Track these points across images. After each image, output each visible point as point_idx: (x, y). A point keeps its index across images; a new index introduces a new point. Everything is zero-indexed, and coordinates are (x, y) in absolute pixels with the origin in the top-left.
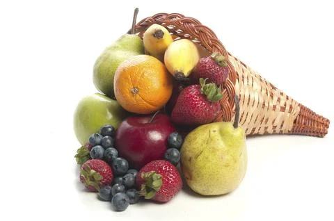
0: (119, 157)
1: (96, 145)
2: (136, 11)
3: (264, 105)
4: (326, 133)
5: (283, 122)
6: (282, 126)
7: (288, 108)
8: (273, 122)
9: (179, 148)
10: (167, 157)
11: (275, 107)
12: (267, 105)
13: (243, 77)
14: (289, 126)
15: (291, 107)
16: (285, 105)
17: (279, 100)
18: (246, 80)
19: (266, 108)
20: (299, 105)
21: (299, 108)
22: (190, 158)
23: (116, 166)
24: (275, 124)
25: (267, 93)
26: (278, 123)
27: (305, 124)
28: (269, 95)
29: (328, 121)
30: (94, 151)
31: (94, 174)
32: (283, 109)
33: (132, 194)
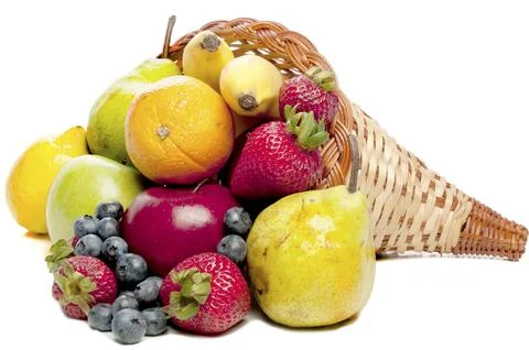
0: (129, 251)
1: (88, 234)
2: (172, 20)
3: (405, 189)
4: (523, 252)
5: (441, 228)
6: (439, 234)
7: (449, 201)
8: (423, 225)
9: (245, 235)
10: (220, 249)
11: (425, 196)
12: (409, 190)
13: (366, 131)
14: (452, 236)
15: (455, 200)
16: (444, 196)
17: (432, 185)
18: (370, 137)
19: (409, 196)
20: (470, 199)
21: (470, 205)
22: (266, 249)
23: (123, 268)
24: (426, 232)
25: (410, 171)
26: (431, 228)
27: (481, 233)
28: (414, 173)
29: (524, 229)
30: (82, 242)
31: (80, 280)
32: (440, 202)
33: (152, 315)
